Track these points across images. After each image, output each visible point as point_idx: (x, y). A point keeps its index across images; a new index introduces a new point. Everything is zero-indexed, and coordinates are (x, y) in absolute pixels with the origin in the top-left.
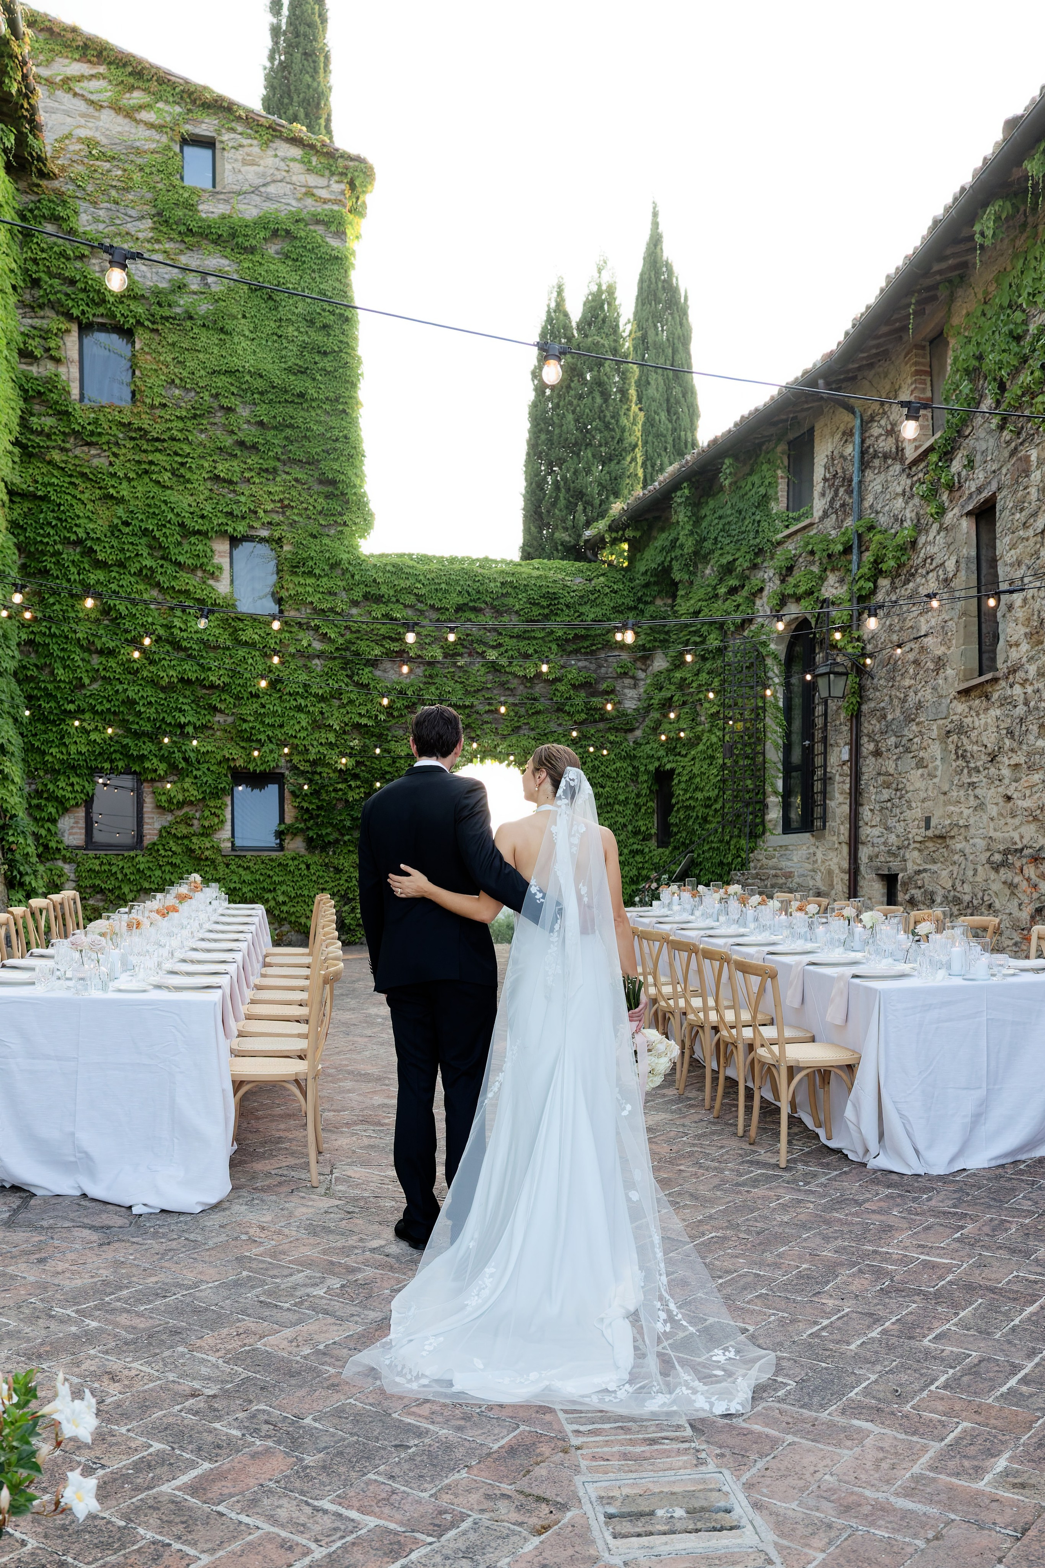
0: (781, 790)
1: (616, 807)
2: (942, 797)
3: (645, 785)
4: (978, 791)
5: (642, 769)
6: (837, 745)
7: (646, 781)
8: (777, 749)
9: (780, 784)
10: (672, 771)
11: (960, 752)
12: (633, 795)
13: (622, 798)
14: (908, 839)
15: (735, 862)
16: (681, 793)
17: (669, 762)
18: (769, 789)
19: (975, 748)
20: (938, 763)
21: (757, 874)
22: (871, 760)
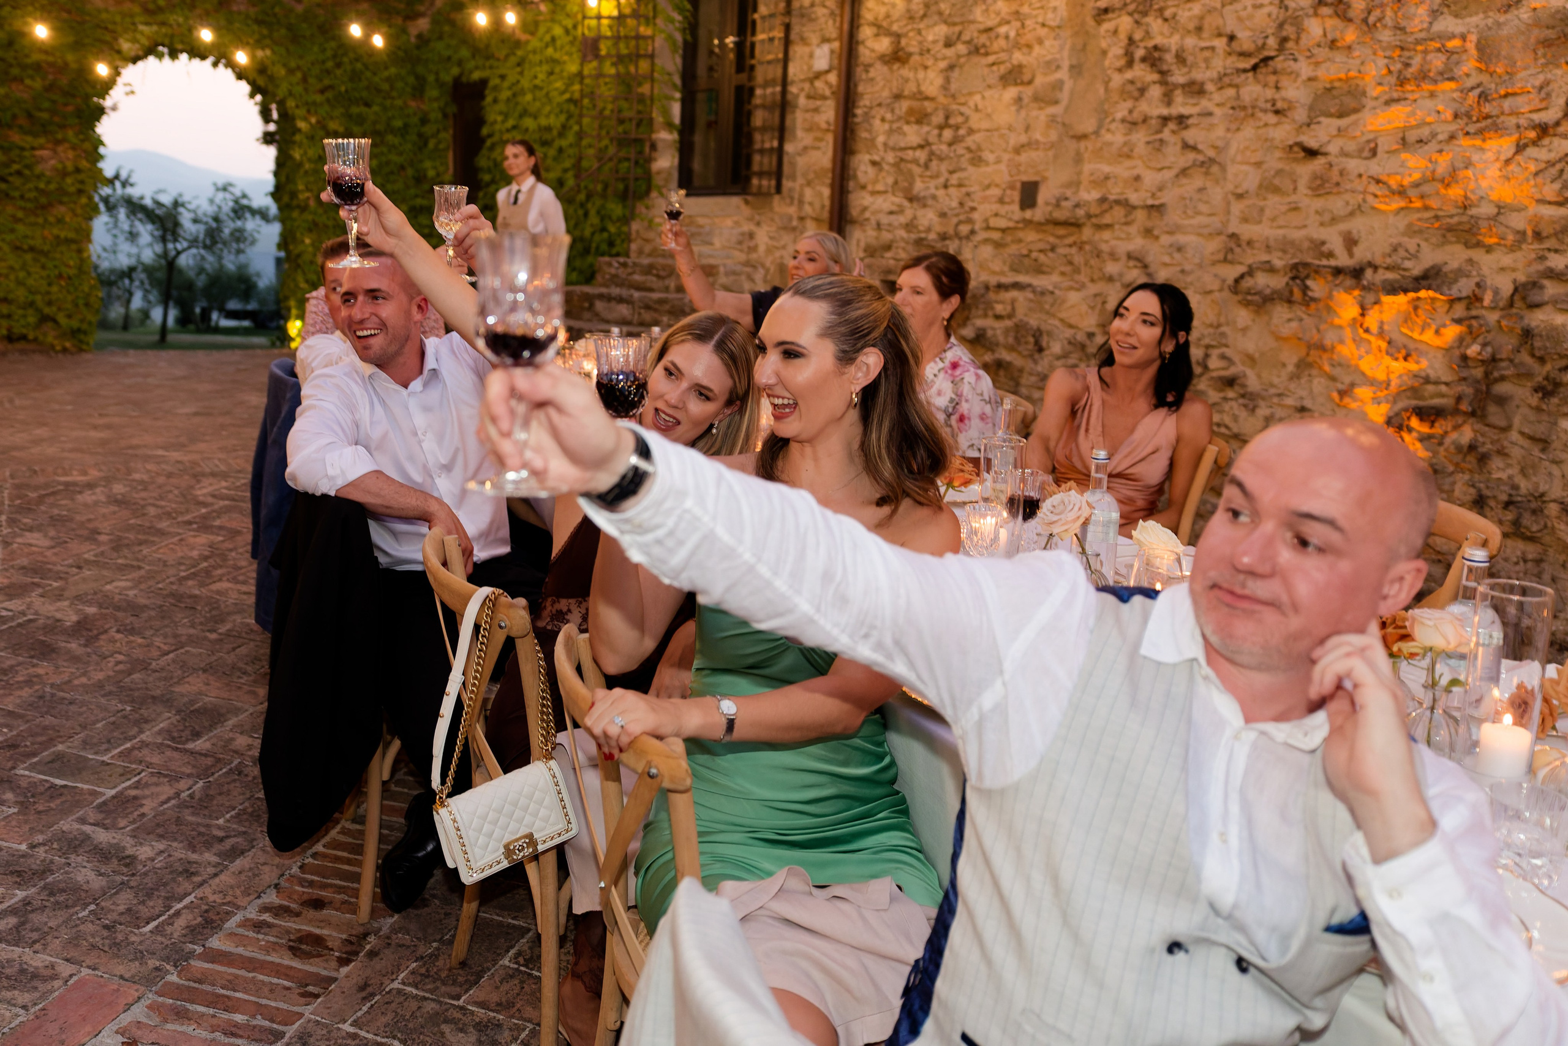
0: (677, 119)
1: (390, 138)
2: (1072, 145)
3: (435, 105)
4: (1191, 136)
5: (431, 78)
6: (804, 41)
7: (436, 99)
8: (674, 51)
9: (676, 109)
10: (484, 83)
11: (1140, 53)
12: (415, 120)
13: (398, 123)
14: (970, 221)
15: (597, 238)
16: (499, 118)
17: (477, 68)
18: (658, 118)
19: (1190, 42)
20: (1063, 74)
21: (651, 267)
22: (879, 71)
